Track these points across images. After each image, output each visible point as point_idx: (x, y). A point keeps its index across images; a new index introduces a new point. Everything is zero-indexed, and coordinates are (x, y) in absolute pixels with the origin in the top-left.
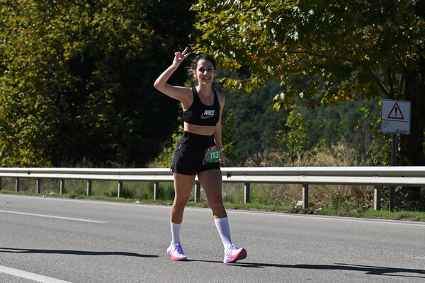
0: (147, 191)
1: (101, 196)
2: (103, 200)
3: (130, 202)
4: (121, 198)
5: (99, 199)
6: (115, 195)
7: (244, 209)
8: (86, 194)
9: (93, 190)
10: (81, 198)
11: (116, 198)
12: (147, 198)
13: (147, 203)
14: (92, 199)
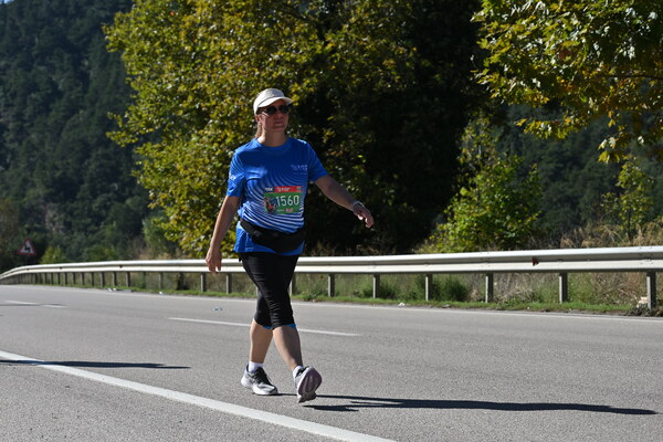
0: (415, 288)
1: (349, 297)
2: (352, 302)
3: (391, 304)
4: (378, 300)
5: (346, 301)
6: (368, 294)
7: (560, 311)
8: (327, 295)
9: (337, 288)
10: (321, 301)
11: (370, 300)
12: (415, 298)
13: (416, 306)
14: (337, 302)
